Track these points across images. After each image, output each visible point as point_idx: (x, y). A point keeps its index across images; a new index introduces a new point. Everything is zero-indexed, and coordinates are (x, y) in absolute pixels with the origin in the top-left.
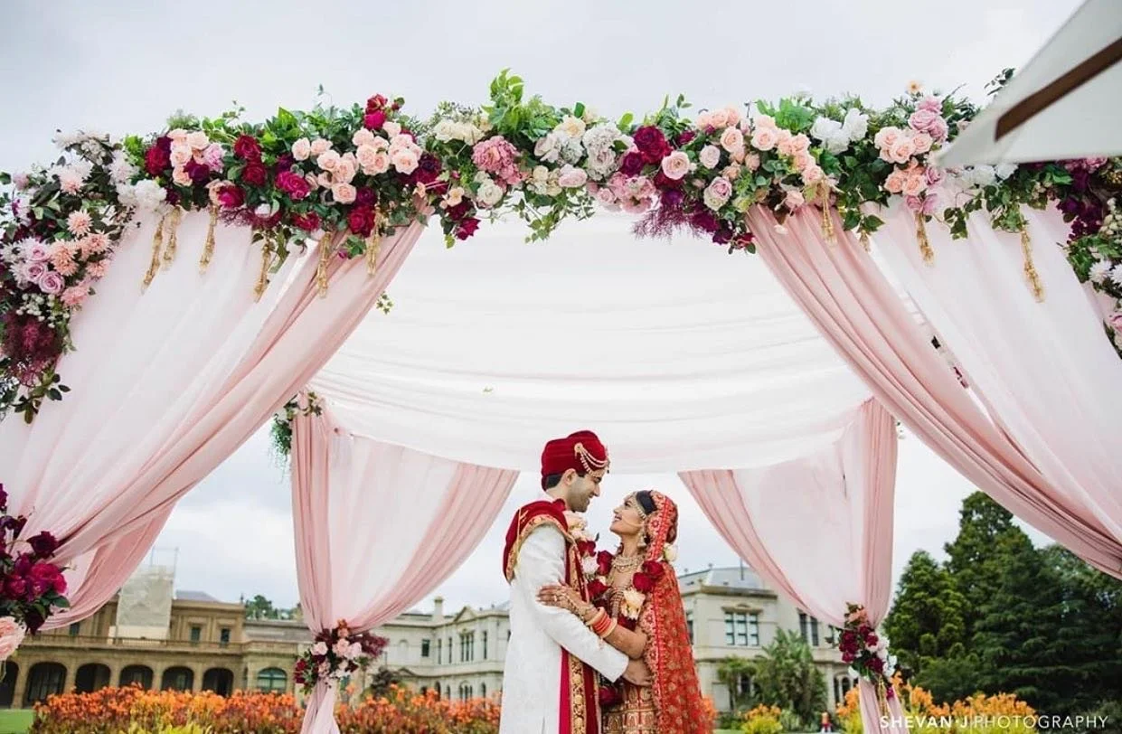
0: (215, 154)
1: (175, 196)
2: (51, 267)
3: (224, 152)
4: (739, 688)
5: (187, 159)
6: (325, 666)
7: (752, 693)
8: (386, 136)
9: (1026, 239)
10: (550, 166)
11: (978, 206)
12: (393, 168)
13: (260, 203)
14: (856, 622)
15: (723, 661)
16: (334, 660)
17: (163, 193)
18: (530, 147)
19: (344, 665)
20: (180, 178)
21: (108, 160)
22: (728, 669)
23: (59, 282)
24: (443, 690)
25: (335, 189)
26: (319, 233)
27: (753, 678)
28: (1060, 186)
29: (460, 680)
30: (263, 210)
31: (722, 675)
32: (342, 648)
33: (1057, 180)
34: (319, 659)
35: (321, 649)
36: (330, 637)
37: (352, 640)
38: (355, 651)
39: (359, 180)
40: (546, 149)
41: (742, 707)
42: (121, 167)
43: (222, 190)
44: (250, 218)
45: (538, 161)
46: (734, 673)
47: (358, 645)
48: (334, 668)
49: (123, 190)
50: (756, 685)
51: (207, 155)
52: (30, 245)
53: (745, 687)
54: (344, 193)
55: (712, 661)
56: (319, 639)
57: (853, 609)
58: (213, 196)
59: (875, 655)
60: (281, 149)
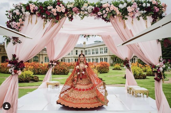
0: (37, 8)
1: (31, 14)
2: (17, 26)
3: (38, 8)
4: (114, 60)
5: (33, 9)
6: (51, 66)
7: (117, 61)
8: (60, 6)
9: (146, 22)
10: (83, 11)
11: (141, 16)
12: (62, 11)
13: (43, 15)
14: (126, 60)
15: (112, 55)
16: (53, 65)
17: (30, 14)
18: (80, 8)
19: (54, 66)
20: (32, 12)
21: (21, 8)
22: (113, 57)
23: (18, 28)
24: (65, 60)
25: (54, 14)
26: (52, 20)
27: (117, 58)
28: (152, 14)
29: (68, 58)
30: (44, 16)
31: (112, 58)
32: (54, 63)
33: (152, 13)
34: (51, 65)
35: (51, 63)
36: (52, 62)
37: (55, 62)
38: (55, 64)
39: (57, 12)
40: (82, 9)
41: (115, 63)
42: (23, 9)
43: (38, 13)
44: (42, 17)
45: (81, 10)
46: (114, 57)
47: (56, 63)
48: (52, 66)
49: (24, 13)
50: (117, 59)
51: (35, 8)
52: (14, 23)
53: (115, 60)
54: (55, 14)
55: (110, 55)
56: (50, 62)
57: (126, 58)
58: (36, 14)
59: (129, 65)
60: (46, 8)
